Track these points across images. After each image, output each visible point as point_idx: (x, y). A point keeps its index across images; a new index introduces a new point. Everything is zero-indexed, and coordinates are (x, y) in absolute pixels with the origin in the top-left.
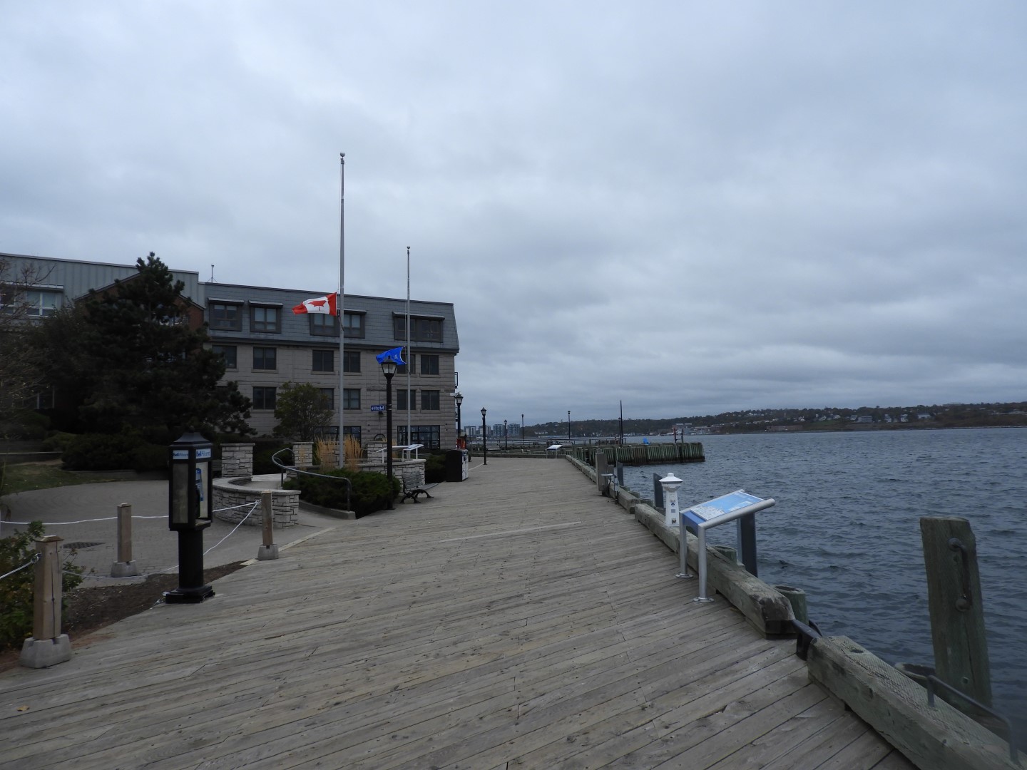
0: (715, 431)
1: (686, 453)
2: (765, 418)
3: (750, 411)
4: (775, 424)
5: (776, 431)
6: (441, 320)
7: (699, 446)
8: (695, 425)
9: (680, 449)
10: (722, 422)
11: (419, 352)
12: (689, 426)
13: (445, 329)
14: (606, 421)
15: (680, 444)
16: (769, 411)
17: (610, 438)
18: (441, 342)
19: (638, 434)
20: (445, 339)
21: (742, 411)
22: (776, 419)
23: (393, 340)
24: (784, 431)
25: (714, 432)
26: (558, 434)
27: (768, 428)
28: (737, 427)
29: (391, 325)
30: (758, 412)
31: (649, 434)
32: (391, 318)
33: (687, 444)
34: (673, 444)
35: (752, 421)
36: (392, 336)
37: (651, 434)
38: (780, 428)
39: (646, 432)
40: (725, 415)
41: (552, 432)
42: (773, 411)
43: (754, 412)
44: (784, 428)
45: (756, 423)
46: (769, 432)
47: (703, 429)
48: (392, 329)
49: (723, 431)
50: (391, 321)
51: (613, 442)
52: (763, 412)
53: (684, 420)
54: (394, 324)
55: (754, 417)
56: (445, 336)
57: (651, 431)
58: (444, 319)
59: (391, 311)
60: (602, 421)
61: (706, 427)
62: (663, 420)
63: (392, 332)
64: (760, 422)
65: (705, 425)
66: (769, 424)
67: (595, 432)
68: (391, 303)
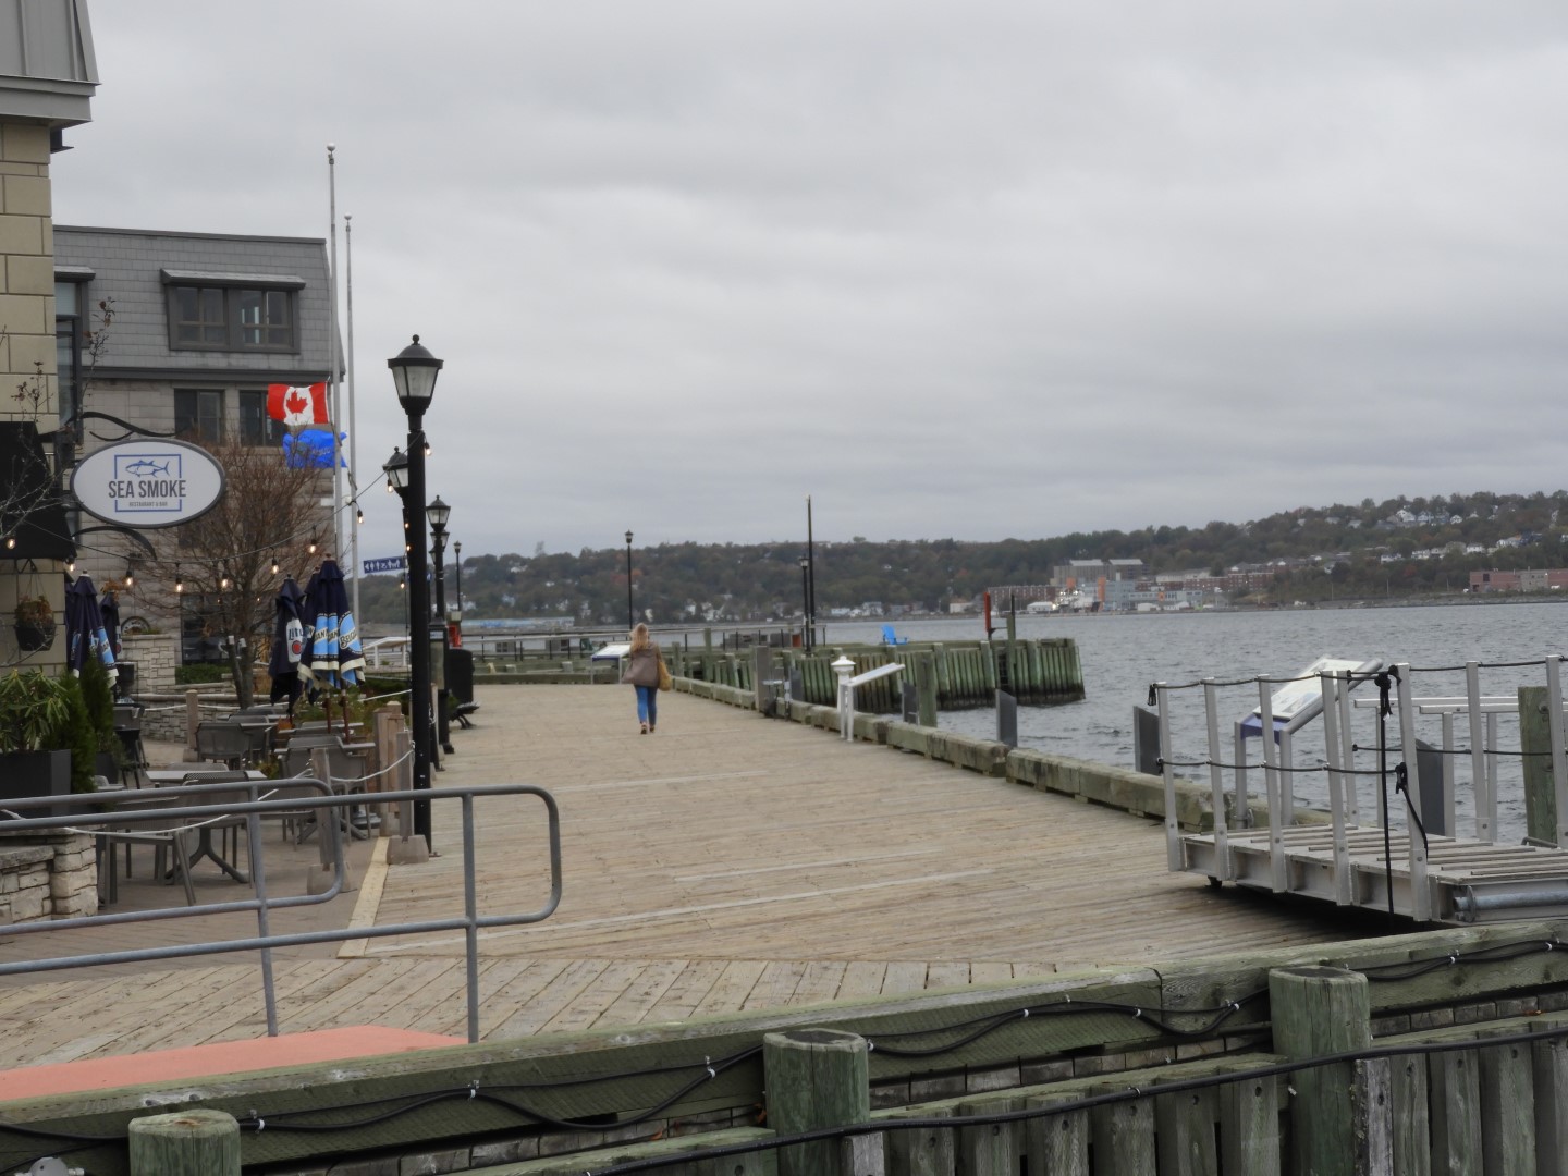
0: (1243, 593)
1: (1023, 676)
2: (1467, 533)
3: (1400, 503)
4: (1509, 561)
5: (1510, 595)
6: (292, 290)
7: (1065, 649)
8: (1155, 566)
9: (1003, 659)
10: (1276, 554)
11: (236, 383)
12: (1129, 573)
13: (304, 313)
14: (748, 549)
15: (1003, 643)
16: (1484, 501)
17: (770, 628)
18: (294, 352)
19: (896, 609)
20: (304, 345)
21: (1368, 503)
22: (1514, 541)
23: (165, 351)
24: (1543, 595)
25: (1239, 598)
26: (523, 610)
27: (1475, 577)
28: (1341, 572)
29: (159, 307)
30: (1436, 505)
31: (945, 609)
32: (158, 287)
33: (1026, 644)
34: (978, 644)
35: (1406, 549)
36: (162, 340)
37: (956, 607)
38: (1529, 579)
39: (934, 602)
40: (1290, 519)
41: (495, 600)
42: (1503, 501)
43: (1418, 506)
44: (1541, 578)
45: (1423, 555)
46: (1476, 597)
47: (1191, 585)
48: (160, 318)
49: (1279, 593)
50: (159, 298)
51: (780, 641)
52: (1458, 506)
53: (1106, 545)
54: (166, 304)
55: (1416, 532)
56: (304, 334)
57: (959, 594)
58: (301, 286)
59: (157, 266)
60: (731, 551)
61: (1204, 575)
62: (1010, 543)
63: (162, 329)
64: (1441, 553)
65: (1198, 565)
66: (1482, 562)
67: (699, 600)
68: (157, 244)
